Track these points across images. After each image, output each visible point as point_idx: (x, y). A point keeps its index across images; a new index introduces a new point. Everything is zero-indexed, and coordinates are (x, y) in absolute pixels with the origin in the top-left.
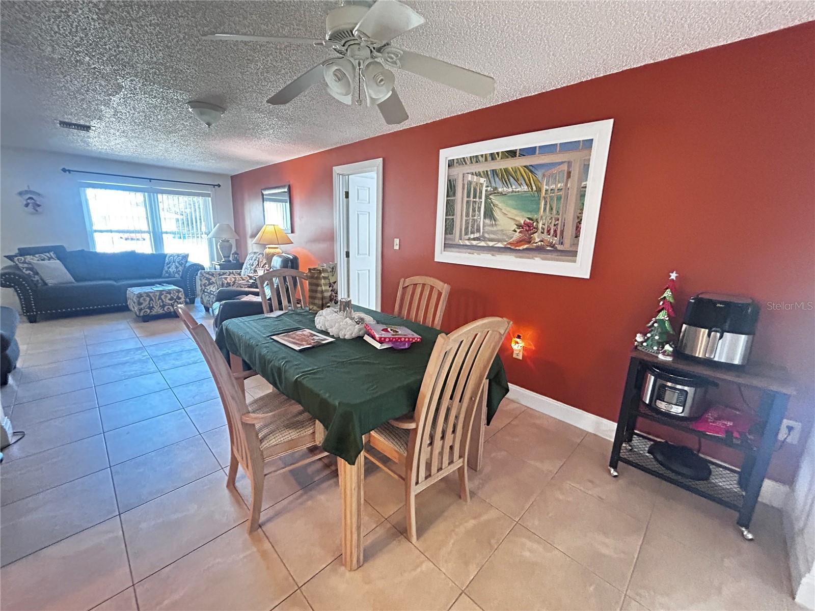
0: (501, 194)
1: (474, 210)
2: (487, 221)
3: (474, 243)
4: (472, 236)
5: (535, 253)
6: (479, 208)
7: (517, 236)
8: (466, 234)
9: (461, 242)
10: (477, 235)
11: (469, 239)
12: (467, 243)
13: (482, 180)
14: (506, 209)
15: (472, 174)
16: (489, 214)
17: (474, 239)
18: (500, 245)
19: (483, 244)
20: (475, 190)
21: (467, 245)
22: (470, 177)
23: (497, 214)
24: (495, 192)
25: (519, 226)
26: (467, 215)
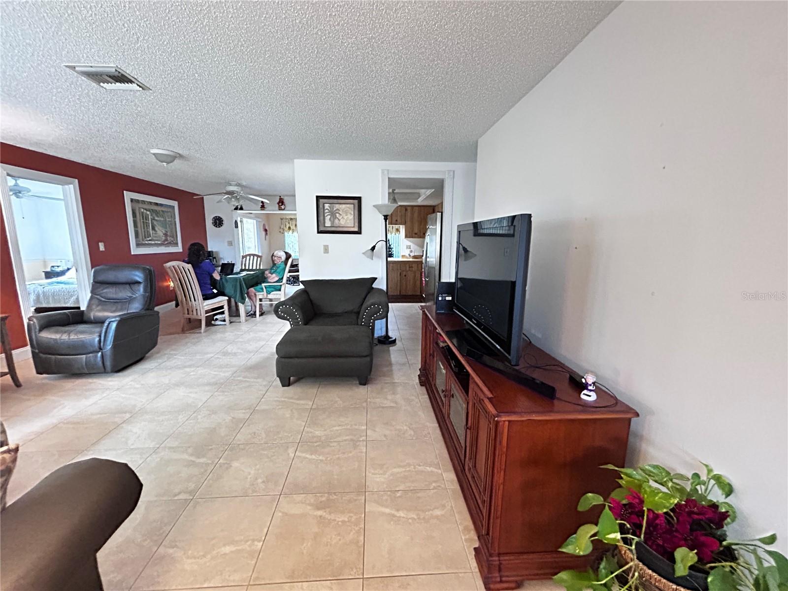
0: (157, 220)
1: (147, 226)
2: (154, 232)
3: (150, 242)
4: (148, 239)
5: (169, 245)
6: (149, 226)
7: (164, 238)
8: (145, 238)
9: (144, 243)
10: (150, 238)
11: (147, 240)
12: (147, 242)
13: (148, 213)
14: (159, 227)
15: (143, 209)
16: (153, 228)
17: (149, 240)
18: (159, 242)
19: (153, 242)
20: (146, 217)
21: (146, 244)
22: (142, 210)
23: (156, 229)
24: (154, 219)
25: (164, 234)
26: (144, 228)
